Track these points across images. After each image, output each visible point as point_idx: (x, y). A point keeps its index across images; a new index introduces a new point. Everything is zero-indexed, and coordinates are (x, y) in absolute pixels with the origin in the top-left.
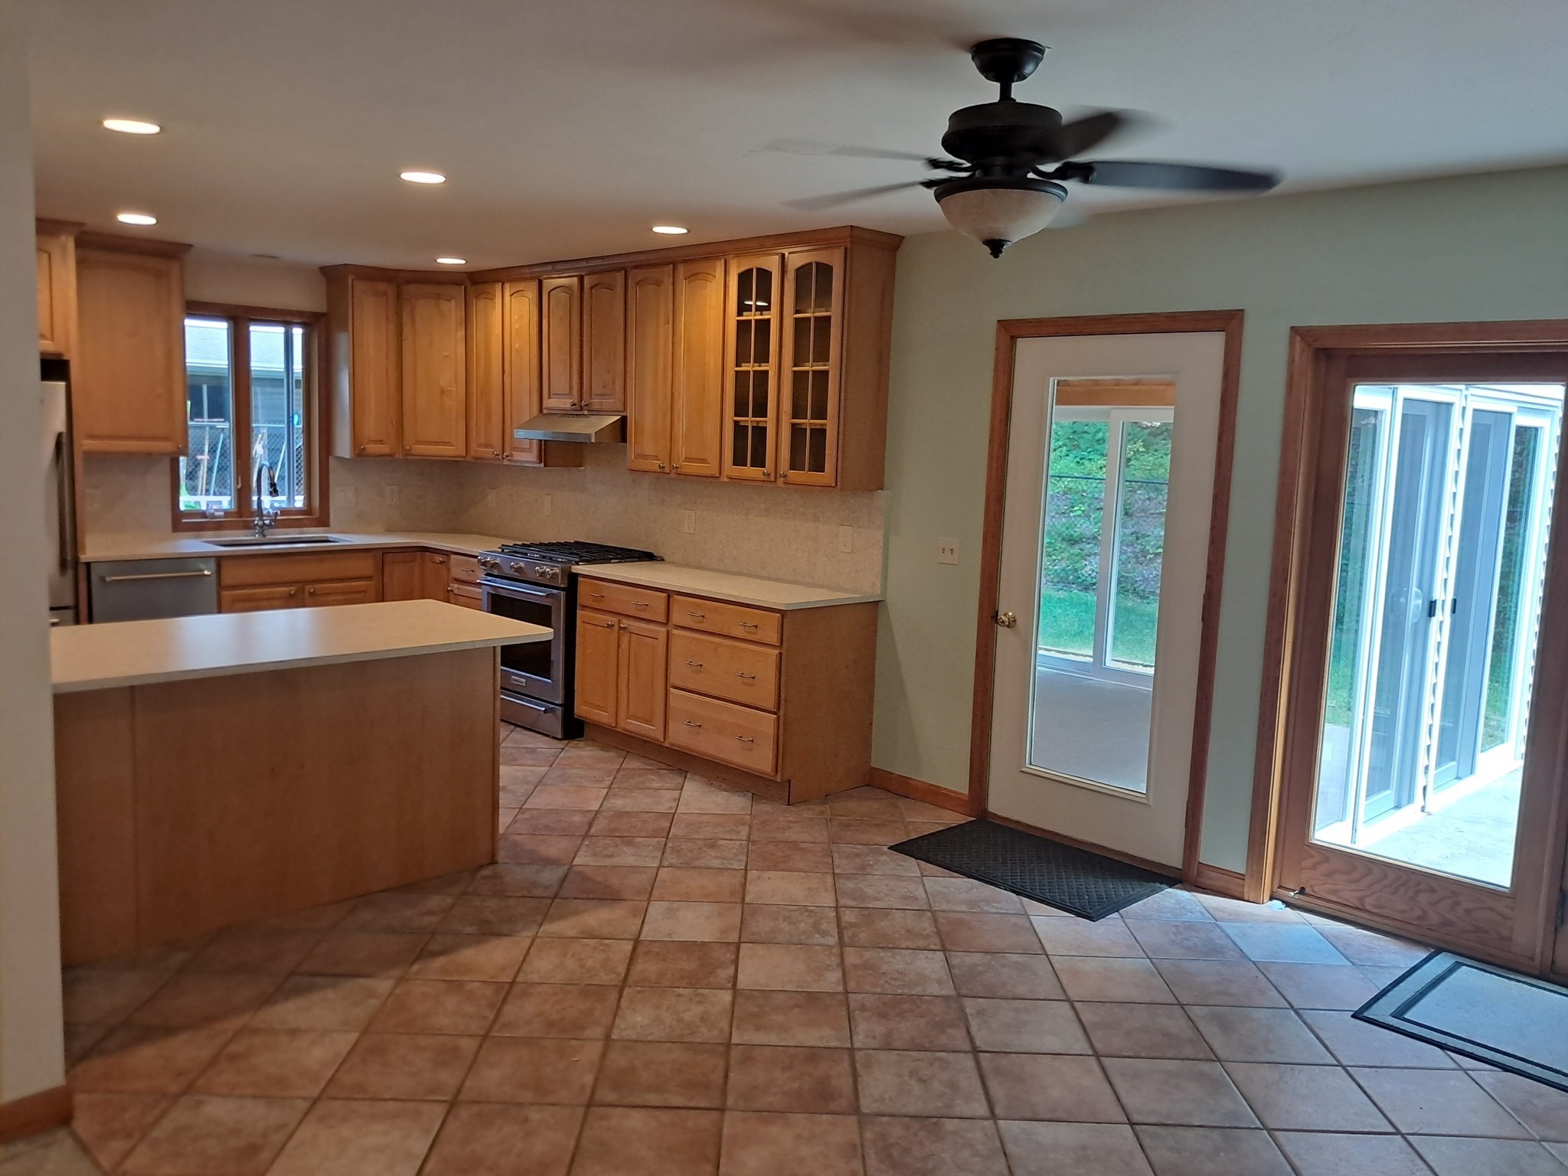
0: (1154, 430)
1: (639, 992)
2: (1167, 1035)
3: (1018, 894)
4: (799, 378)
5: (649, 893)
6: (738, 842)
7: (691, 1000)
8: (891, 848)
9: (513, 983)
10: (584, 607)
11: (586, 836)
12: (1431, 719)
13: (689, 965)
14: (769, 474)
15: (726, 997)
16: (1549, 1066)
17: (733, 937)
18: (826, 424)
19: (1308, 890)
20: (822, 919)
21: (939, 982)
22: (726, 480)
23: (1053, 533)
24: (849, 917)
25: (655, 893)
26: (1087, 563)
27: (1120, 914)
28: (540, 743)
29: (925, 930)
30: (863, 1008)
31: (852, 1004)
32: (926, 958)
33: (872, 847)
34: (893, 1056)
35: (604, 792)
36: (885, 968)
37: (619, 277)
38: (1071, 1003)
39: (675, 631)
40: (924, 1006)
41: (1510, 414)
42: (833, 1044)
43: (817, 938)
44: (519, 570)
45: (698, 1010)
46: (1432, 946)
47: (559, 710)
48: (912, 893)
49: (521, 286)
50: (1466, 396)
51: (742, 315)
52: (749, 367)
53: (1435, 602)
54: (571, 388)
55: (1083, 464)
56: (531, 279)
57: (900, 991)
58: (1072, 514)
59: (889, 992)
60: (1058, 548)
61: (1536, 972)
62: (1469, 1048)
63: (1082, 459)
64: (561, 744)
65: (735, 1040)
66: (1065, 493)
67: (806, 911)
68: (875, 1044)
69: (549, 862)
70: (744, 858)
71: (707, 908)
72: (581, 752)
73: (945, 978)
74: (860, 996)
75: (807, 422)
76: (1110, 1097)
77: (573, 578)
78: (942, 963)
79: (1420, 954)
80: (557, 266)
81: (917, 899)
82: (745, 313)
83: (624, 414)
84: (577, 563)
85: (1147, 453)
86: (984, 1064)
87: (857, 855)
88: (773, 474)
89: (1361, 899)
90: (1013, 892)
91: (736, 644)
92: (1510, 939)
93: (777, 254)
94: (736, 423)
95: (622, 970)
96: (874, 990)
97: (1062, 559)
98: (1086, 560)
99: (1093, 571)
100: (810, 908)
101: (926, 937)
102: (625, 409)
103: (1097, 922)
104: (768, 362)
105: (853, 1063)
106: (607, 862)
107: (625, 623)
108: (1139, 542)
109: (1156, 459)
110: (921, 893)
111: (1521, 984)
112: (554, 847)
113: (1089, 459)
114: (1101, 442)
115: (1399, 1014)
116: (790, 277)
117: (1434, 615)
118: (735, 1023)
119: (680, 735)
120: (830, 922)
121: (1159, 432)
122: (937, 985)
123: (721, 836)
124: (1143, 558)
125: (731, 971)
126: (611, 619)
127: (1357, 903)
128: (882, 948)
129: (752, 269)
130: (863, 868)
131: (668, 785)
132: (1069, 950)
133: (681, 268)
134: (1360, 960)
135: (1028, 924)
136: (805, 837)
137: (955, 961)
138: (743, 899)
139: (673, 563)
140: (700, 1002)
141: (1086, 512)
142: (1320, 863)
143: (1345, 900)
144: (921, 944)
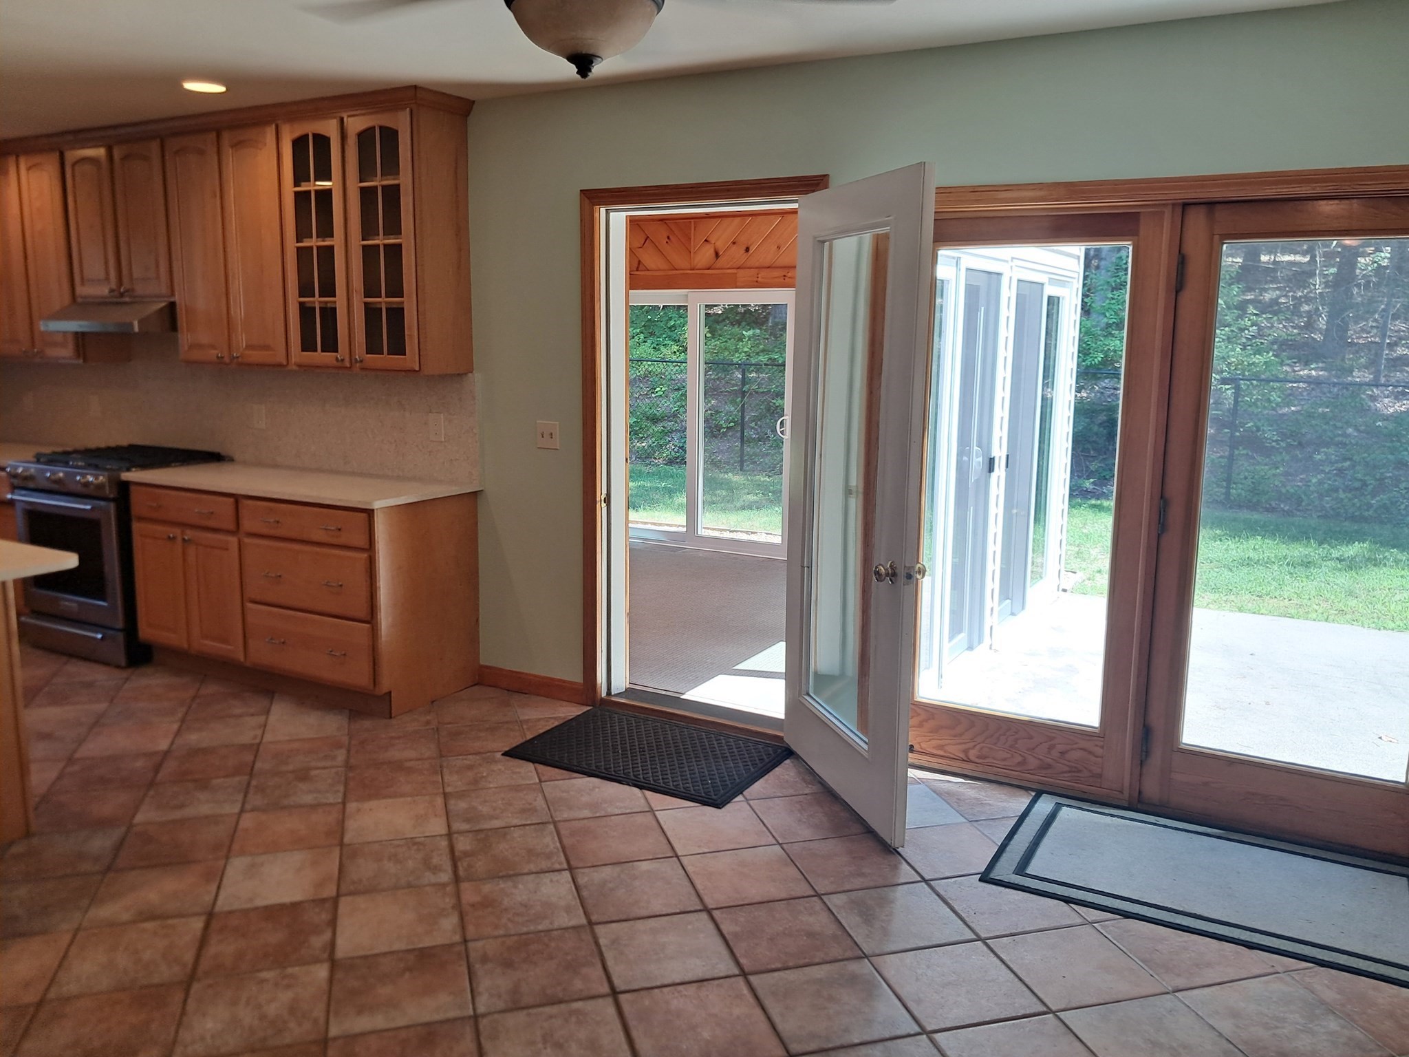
0: (717, 317)
1: (210, 986)
2: (811, 935)
3: (641, 788)
4: (369, 253)
5: (227, 848)
6: (334, 770)
7: (276, 985)
8: (506, 754)
9: (40, 1004)
10: (141, 519)
11: (152, 784)
12: (993, 566)
13: (274, 937)
14: (343, 360)
15: (322, 972)
16: (1161, 905)
17: (330, 891)
18: (403, 303)
19: (916, 747)
20: (432, 851)
21: (568, 909)
22: (295, 368)
23: (638, 413)
24: (463, 844)
25: (236, 847)
26: (670, 439)
27: (744, 797)
28: (100, 675)
29: (547, 846)
30: (485, 959)
31: (473, 955)
32: (551, 881)
33: (484, 755)
34: (521, 1016)
35: (175, 726)
36: (506, 902)
37: (155, 146)
38: (709, 911)
39: (247, 540)
40: (553, 944)
41: (1042, 284)
42: (452, 1014)
43: (429, 877)
44: (59, 481)
45: (286, 996)
46: (1033, 790)
47: (121, 637)
48: (530, 804)
49: (37, 159)
50: (1011, 267)
51: (299, 186)
52: (313, 242)
53: (994, 458)
54: (107, 273)
55: (659, 349)
56: (51, 150)
57: (525, 929)
58: (653, 395)
59: (513, 932)
60: (643, 426)
61: (1126, 805)
62: (1090, 897)
63: (657, 345)
64: (124, 674)
65: (334, 1031)
66: (646, 376)
67: (415, 844)
68: (501, 1005)
69: (103, 824)
70: (341, 788)
71: (297, 857)
72: (151, 681)
73: (573, 903)
74: (480, 944)
75: (383, 301)
76: (763, 1026)
77: (124, 487)
78: (568, 886)
79: (1023, 800)
80: (83, 135)
81: (536, 811)
82: (303, 184)
83: (172, 300)
84: (128, 470)
85: (714, 338)
86: (626, 1008)
87: (470, 767)
88: (347, 359)
89: (966, 751)
90: (635, 786)
91: (317, 549)
92: (1100, 776)
93: (335, 118)
94: (301, 304)
95: (189, 957)
96: (496, 933)
97: (648, 436)
98: (669, 436)
99: (676, 446)
100: (417, 840)
101: (548, 856)
102: (173, 294)
103: (723, 809)
104: (333, 237)
105: (477, 1033)
106: (178, 815)
107: (189, 534)
108: (713, 418)
109: (721, 343)
110: (540, 803)
111: (1116, 818)
112: (110, 804)
113: (663, 345)
114: (673, 329)
115: (1021, 869)
116: (352, 142)
117: (993, 471)
118: (332, 1008)
119: (262, 653)
120: (441, 854)
121: (721, 319)
122: (565, 915)
123: (313, 764)
124: (718, 432)
125: (327, 936)
126: (176, 532)
127: (962, 756)
128: (502, 877)
129: (307, 135)
130: (475, 782)
131: (252, 710)
132: (699, 846)
133: (226, 136)
134: (974, 815)
135: (654, 823)
136: (411, 754)
137: (582, 881)
138: (342, 838)
139: (245, 463)
140: (288, 987)
141: (666, 393)
142: (926, 721)
143: (950, 753)
144: (544, 864)
